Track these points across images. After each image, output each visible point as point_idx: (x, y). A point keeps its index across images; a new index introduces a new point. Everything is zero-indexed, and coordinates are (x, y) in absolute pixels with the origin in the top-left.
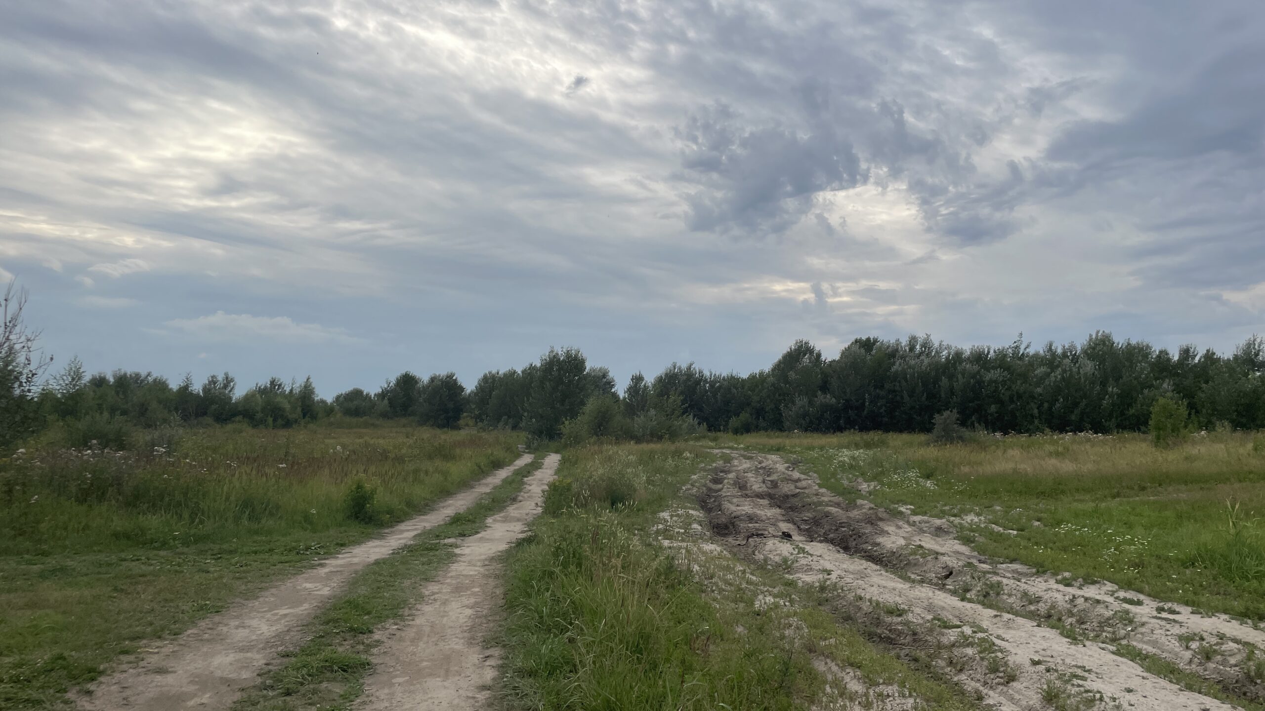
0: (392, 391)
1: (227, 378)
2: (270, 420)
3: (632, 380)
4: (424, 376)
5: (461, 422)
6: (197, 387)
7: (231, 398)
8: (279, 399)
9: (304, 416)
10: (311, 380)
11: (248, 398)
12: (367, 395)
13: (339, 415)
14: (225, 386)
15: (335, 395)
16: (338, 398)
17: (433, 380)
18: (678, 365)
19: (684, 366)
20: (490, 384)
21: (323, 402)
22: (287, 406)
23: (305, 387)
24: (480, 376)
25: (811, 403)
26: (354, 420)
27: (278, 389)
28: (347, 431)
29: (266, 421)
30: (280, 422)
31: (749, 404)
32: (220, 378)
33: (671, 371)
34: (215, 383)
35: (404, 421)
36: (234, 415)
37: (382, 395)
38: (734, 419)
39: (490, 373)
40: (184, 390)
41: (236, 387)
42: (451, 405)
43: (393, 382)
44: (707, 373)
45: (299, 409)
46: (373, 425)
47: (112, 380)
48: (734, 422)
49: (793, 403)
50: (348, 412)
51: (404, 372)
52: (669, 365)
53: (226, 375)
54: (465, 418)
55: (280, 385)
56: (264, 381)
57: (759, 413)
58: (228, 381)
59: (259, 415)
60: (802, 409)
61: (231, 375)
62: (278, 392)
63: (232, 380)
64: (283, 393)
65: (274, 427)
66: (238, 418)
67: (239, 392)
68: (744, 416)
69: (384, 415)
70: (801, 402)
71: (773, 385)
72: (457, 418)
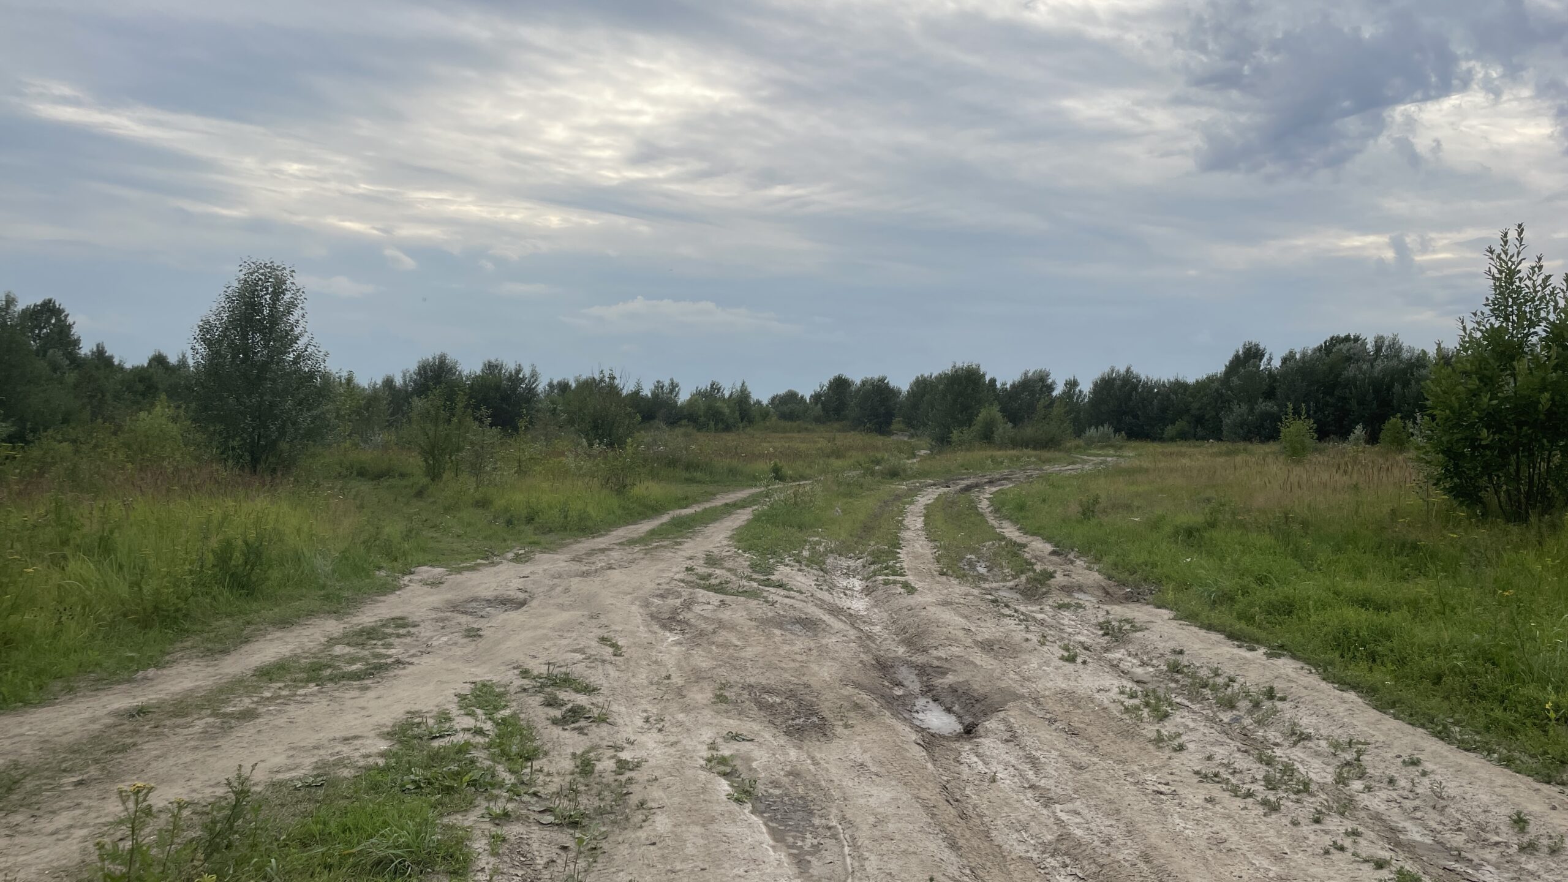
0: (826, 394)
1: (672, 383)
2: (712, 424)
3: (1066, 385)
4: (856, 377)
5: (893, 427)
6: (647, 391)
7: (676, 402)
8: (719, 404)
9: (742, 420)
10: (746, 384)
11: (691, 402)
12: (802, 397)
13: (775, 418)
14: (672, 391)
15: (770, 396)
16: (773, 399)
17: (864, 383)
18: (1116, 369)
19: (1122, 370)
20: (922, 386)
21: (759, 402)
22: (727, 411)
23: (741, 391)
24: (913, 379)
25: (1251, 410)
26: (788, 424)
27: (718, 392)
28: (781, 435)
29: (708, 424)
30: (721, 426)
31: (1188, 411)
32: (667, 384)
33: (1108, 375)
34: (662, 388)
35: (836, 425)
36: (680, 419)
37: (817, 397)
38: (1169, 427)
39: (922, 376)
40: (636, 394)
41: (681, 392)
42: (882, 410)
43: (826, 383)
44: (1143, 377)
45: (737, 414)
46: (806, 429)
47: (574, 385)
48: (1170, 430)
49: (1232, 411)
50: (784, 416)
51: (837, 374)
52: (1106, 370)
53: (672, 380)
54: (897, 424)
55: (719, 389)
56: (705, 385)
57: (1199, 420)
58: (674, 386)
59: (702, 419)
60: (1239, 418)
61: (675, 381)
62: (718, 396)
63: (677, 386)
64: (723, 399)
65: (716, 430)
66: (684, 422)
67: (683, 397)
68: (1181, 424)
69: (818, 420)
70: (1240, 410)
71: (1217, 390)
72: (889, 423)
